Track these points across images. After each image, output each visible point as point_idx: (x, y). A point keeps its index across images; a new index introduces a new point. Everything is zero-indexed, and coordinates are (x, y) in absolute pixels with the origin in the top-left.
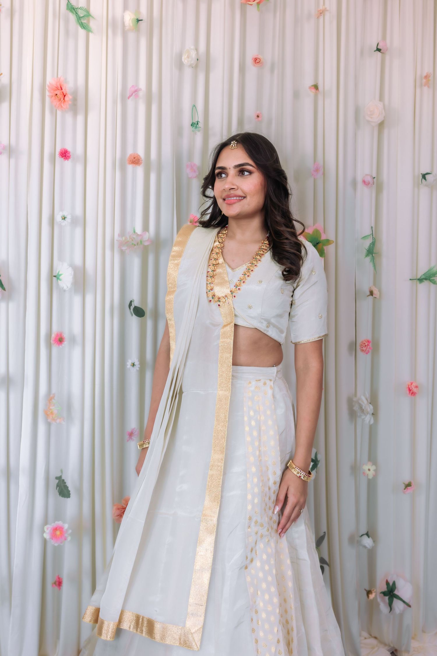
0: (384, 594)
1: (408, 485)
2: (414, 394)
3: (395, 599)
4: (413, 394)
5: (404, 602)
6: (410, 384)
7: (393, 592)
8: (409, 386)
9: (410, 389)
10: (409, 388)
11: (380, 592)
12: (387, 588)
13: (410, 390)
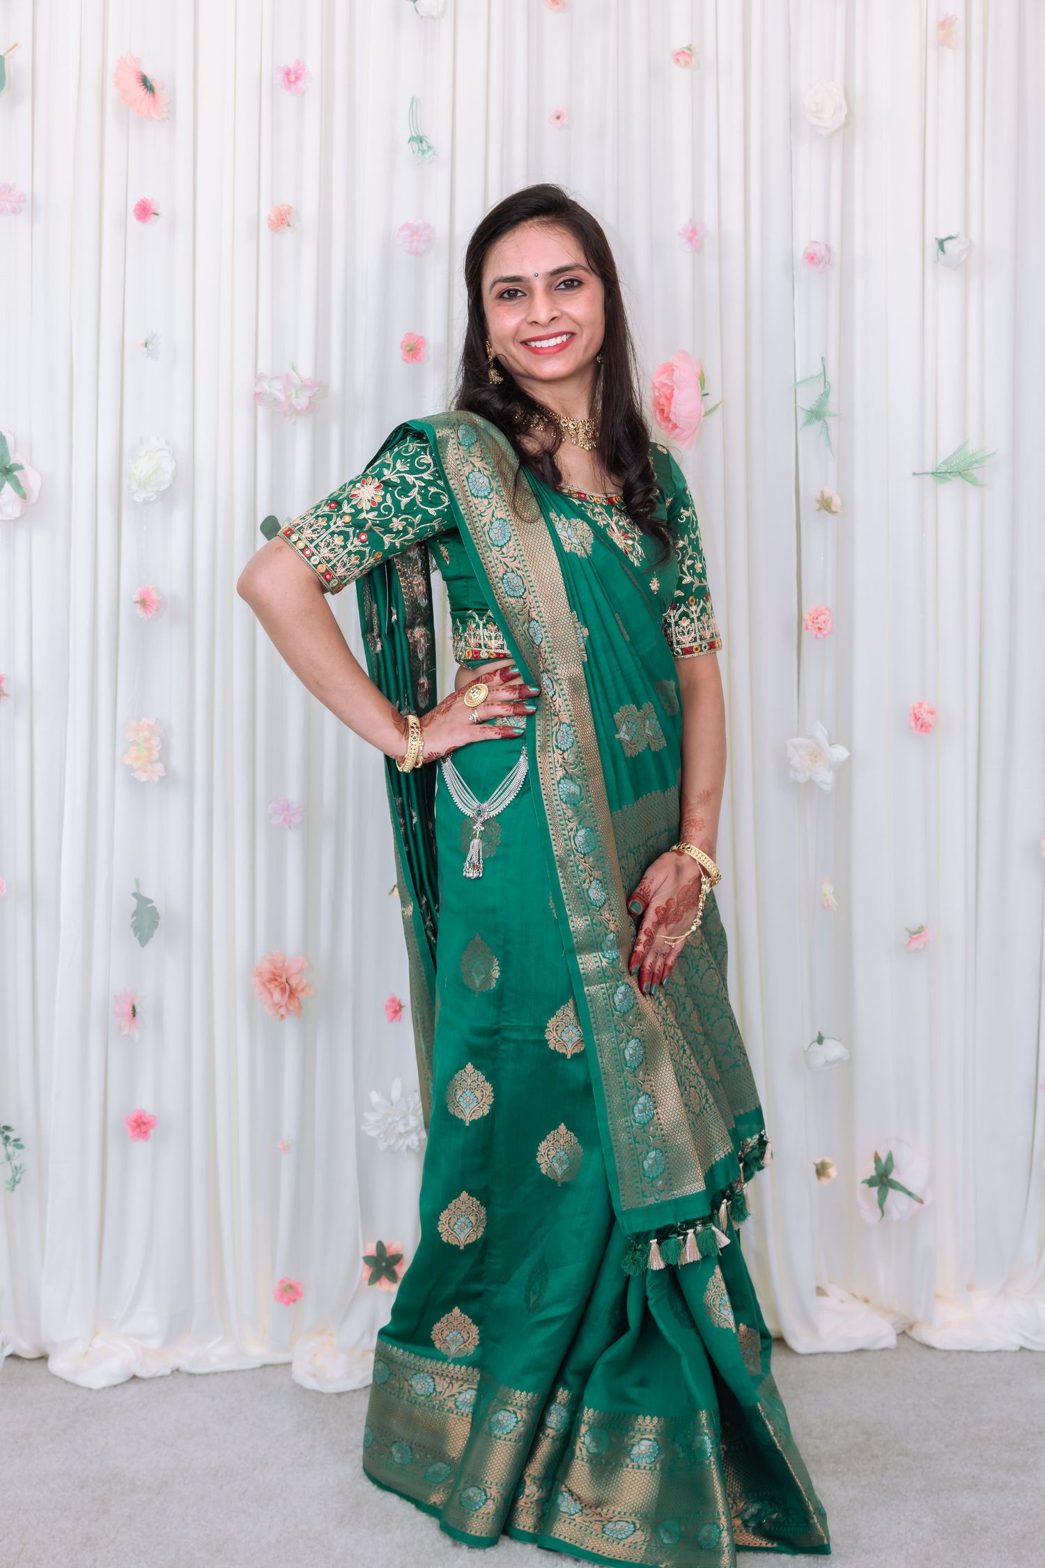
0: (871, 1183)
1: (917, 933)
2: (926, 727)
3: (891, 1191)
4: (924, 728)
5: (910, 1194)
6: (917, 705)
7: (886, 1176)
8: (914, 710)
9: (918, 715)
10: (915, 715)
11: (861, 1180)
12: (876, 1168)
13: (917, 719)
